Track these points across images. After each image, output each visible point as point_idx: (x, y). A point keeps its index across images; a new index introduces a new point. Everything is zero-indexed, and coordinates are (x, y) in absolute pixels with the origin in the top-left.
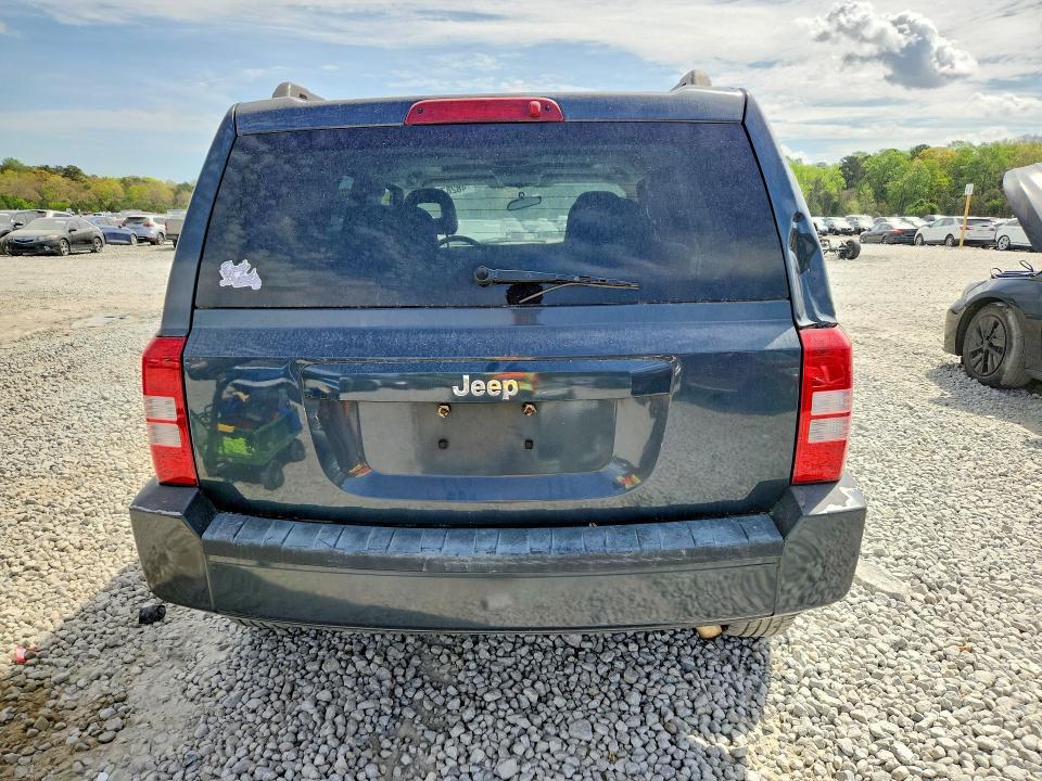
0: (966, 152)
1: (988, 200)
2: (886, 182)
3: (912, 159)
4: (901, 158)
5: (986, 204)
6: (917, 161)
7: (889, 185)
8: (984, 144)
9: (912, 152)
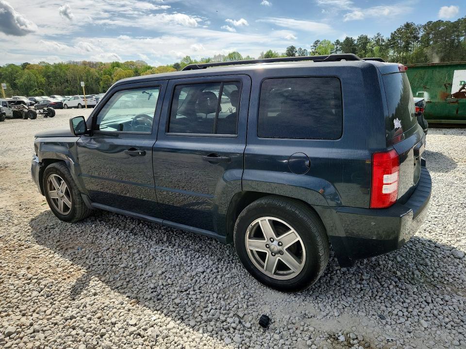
0: (48, 66)
1: (65, 88)
2: (14, 80)
3: (24, 69)
4: (18, 69)
5: (65, 90)
6: (26, 71)
7: (17, 81)
8: (55, 64)
9: (22, 66)
